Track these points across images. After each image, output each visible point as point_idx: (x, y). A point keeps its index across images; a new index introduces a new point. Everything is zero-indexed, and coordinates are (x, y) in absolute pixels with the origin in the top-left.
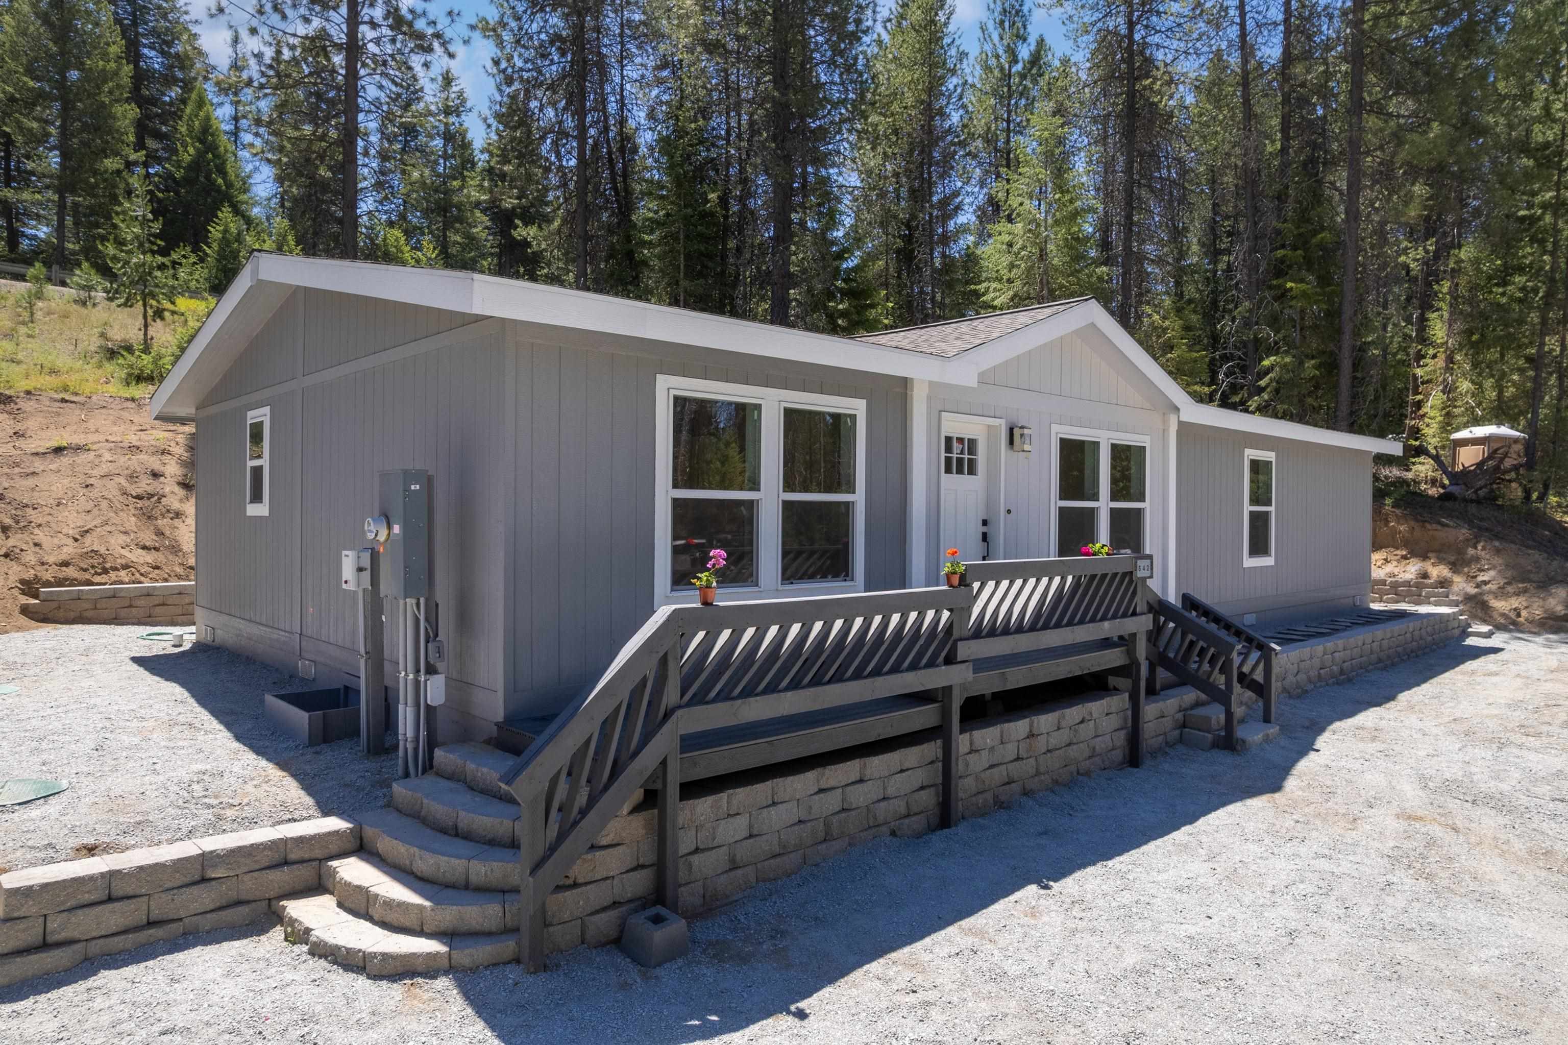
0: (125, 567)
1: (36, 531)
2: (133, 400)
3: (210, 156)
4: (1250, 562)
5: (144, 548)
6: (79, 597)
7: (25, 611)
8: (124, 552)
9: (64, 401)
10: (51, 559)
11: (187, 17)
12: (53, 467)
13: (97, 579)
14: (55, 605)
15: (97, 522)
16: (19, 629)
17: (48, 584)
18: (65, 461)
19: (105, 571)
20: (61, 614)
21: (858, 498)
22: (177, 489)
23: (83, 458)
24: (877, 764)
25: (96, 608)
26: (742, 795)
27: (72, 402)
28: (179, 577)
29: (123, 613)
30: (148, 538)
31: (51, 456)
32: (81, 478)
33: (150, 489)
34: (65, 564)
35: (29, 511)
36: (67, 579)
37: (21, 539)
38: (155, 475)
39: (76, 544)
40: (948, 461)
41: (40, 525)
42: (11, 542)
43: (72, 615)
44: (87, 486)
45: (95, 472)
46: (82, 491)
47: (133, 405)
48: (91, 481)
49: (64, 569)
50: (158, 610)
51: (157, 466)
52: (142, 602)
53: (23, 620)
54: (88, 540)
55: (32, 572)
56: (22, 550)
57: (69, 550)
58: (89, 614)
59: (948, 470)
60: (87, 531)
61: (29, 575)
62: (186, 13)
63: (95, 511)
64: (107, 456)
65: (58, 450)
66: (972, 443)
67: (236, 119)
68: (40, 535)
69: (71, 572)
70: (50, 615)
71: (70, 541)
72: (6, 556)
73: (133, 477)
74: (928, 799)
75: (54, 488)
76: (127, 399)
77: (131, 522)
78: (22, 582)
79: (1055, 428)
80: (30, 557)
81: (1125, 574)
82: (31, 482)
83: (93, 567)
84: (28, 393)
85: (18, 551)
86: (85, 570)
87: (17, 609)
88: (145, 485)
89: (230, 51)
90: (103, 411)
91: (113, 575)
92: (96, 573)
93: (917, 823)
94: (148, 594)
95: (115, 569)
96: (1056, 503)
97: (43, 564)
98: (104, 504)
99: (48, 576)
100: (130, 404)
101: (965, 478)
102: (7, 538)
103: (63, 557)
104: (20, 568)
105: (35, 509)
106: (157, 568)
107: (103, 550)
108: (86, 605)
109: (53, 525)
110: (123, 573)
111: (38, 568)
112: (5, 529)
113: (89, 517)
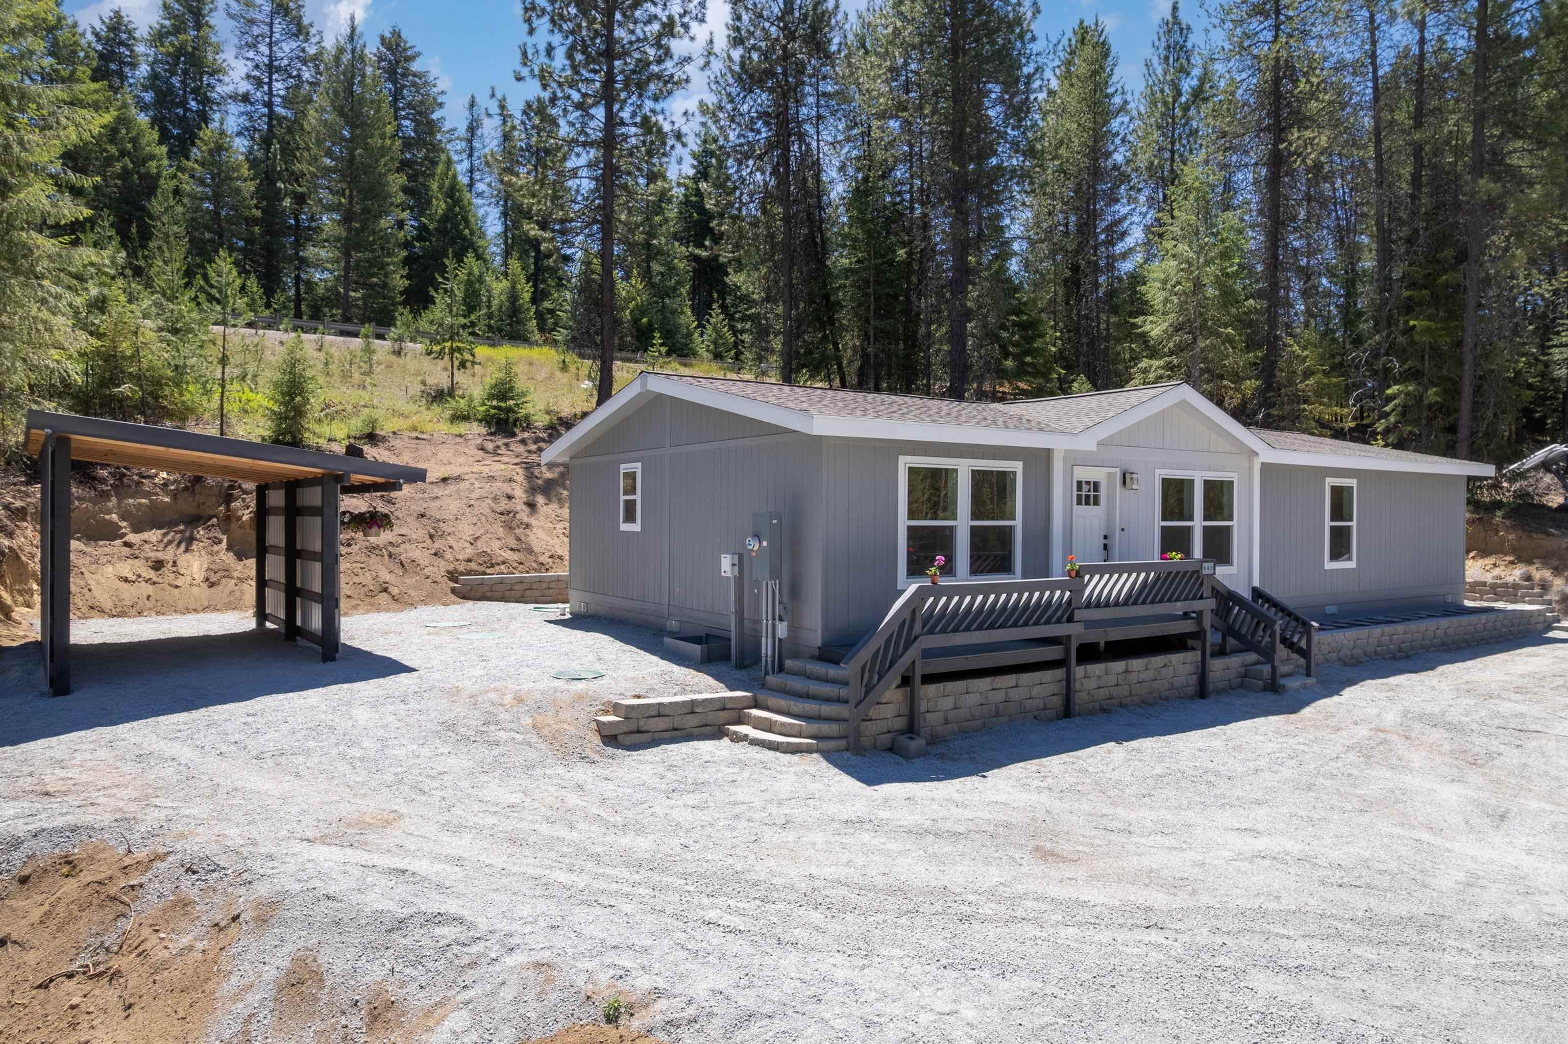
0: (504, 563)
1: (448, 538)
2: (460, 436)
3: (457, 209)
4: (1329, 565)
5: (512, 549)
6: (481, 583)
7: (453, 591)
8: (501, 552)
9: (417, 438)
10: (461, 557)
11: (435, 90)
12: (447, 492)
13: (488, 571)
14: (469, 587)
15: (482, 531)
16: (454, 603)
17: (462, 574)
18: (452, 488)
19: (492, 566)
20: (472, 594)
21: (1018, 523)
22: (524, 507)
23: (463, 485)
24: (1026, 678)
25: (492, 591)
26: (951, 686)
27: (423, 440)
28: (535, 570)
29: (507, 594)
30: (513, 543)
31: (441, 484)
32: (465, 500)
33: (507, 507)
34: (469, 560)
35: (441, 524)
36: (473, 571)
37: (442, 543)
38: (510, 497)
39: (472, 547)
40: (1079, 497)
41: (449, 534)
42: (436, 546)
43: (479, 595)
44: (470, 506)
45: (473, 496)
46: (468, 510)
47: (461, 440)
48: (472, 502)
49: (469, 563)
50: (528, 593)
51: (509, 491)
52: (517, 587)
53: (454, 598)
54: (479, 544)
55: (452, 565)
56: (444, 551)
57: (469, 552)
58: (488, 594)
59: (1079, 503)
60: (477, 538)
61: (451, 567)
62: (435, 86)
63: (479, 524)
64: (477, 485)
65: (444, 480)
66: (1096, 486)
67: (471, 171)
68: (451, 541)
69: (473, 566)
70: (468, 595)
71: (468, 545)
72: (435, 554)
73: (496, 499)
74: (1057, 701)
75: (451, 508)
76: (457, 436)
77: (501, 532)
78: (448, 572)
79: (1158, 471)
80: (448, 555)
81: (1194, 572)
82: (437, 503)
83: (485, 562)
84: (394, 433)
85: (442, 551)
86: (481, 565)
87: (449, 591)
88: (504, 505)
89: (467, 114)
90: (444, 445)
91: (497, 567)
92: (488, 567)
93: (1050, 713)
94: (521, 581)
95: (498, 564)
96: (1159, 523)
97: (457, 560)
98: (483, 518)
99: (461, 568)
100: (458, 439)
101: (1092, 508)
102: (434, 542)
103: (467, 556)
104: (445, 563)
105: (444, 522)
106: (521, 563)
107: (489, 551)
108: (486, 589)
109: (457, 533)
110: (502, 567)
111: (455, 563)
112: (431, 537)
113: (475, 528)
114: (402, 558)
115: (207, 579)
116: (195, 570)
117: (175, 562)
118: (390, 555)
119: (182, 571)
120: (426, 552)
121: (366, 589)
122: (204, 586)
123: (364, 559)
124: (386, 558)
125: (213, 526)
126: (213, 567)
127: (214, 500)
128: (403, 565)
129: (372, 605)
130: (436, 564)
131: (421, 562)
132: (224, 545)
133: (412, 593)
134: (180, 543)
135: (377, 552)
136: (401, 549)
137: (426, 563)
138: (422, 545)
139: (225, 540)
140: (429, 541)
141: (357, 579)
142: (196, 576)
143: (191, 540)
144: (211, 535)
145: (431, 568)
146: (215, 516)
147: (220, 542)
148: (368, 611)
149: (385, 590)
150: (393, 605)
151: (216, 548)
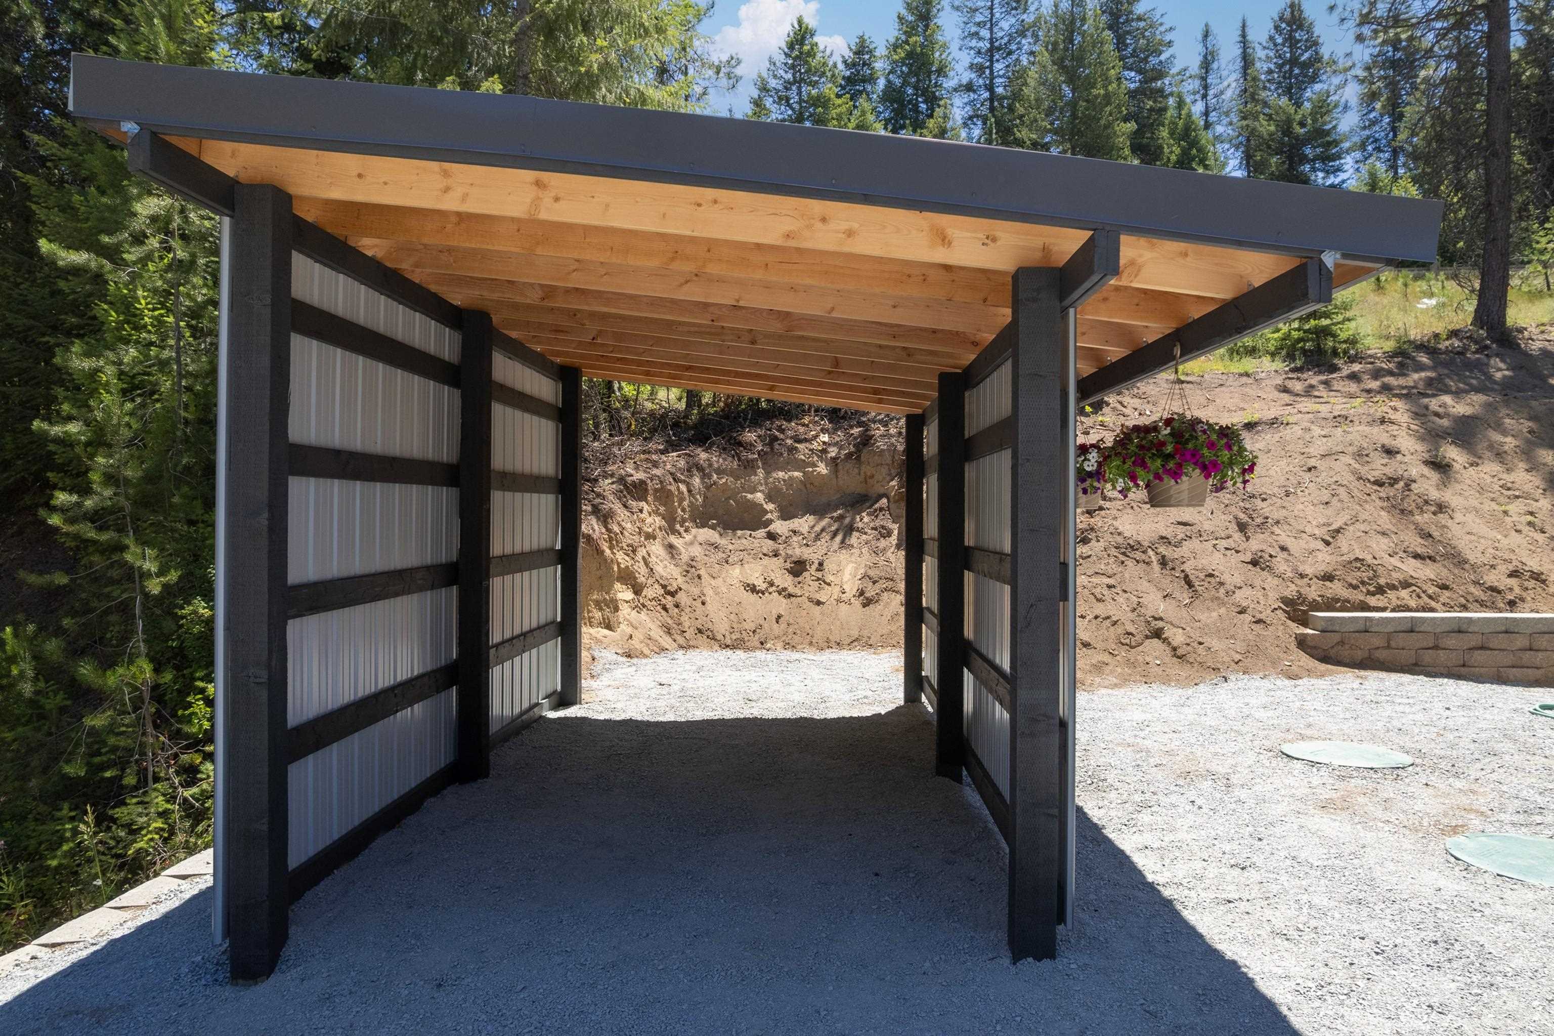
0: (1406, 585)
1: (1276, 530)
5: (1417, 556)
6: (1366, 628)
7: (1302, 643)
8: (1395, 561)
10: (1309, 570)
13: (1373, 601)
14: (1336, 637)
15: (1345, 518)
16: (1310, 673)
17: (1317, 606)
18: (1268, 439)
19: (1380, 590)
20: (1345, 653)
22: (1426, 471)
23: (1286, 434)
25: (1389, 647)
28: (1483, 605)
29: (1428, 657)
30: (1417, 544)
31: (1247, 433)
32: (1298, 460)
33: (1389, 471)
34: (1328, 577)
35: (1258, 502)
36: (1338, 600)
37: (1265, 541)
38: (1390, 452)
39: (1328, 548)
41: (1278, 522)
42: (1254, 545)
43: (1359, 655)
44: (1310, 469)
45: (1312, 450)
46: (1307, 476)
48: (1312, 462)
49: (1328, 583)
50: (1479, 656)
51: (1386, 440)
52: (1451, 642)
53: (1306, 660)
54: (1343, 542)
55: (1293, 587)
56: (1271, 556)
57: (1324, 560)
58: (1381, 655)
60: (1338, 531)
61: (1291, 591)
62: (1160, 25)
63: (1334, 501)
64: (1317, 431)
68: (1283, 536)
69: (1337, 589)
70: (1332, 653)
71: (1320, 545)
72: (1254, 563)
73: (1360, 455)
75: (1272, 472)
77: (1385, 520)
78: (1286, 601)
80: (1282, 566)
83: (1363, 583)
85: (1267, 557)
86: (1355, 587)
87: (1294, 644)
88: (1379, 467)
89: (1200, 48)
90: (1223, 389)
91: (1391, 594)
92: (1369, 593)
94: (1460, 629)
95: (1393, 587)
97: (1302, 576)
98: (1342, 491)
99: (1313, 593)
102: (1248, 539)
103: (1322, 568)
104: (1276, 581)
105: (1264, 500)
106: (1444, 587)
107: (1369, 559)
108: (1377, 642)
109: (1292, 521)
110: (1404, 593)
111: (1299, 582)
112: (1242, 527)
113: (1329, 511)
114: (1187, 567)
115: (862, 593)
116: (847, 576)
117: (821, 564)
118: (1163, 562)
119: (829, 578)
120: (1235, 559)
121: (1120, 630)
122: (857, 603)
123: (1113, 568)
124: (1156, 567)
125: (881, 509)
126: (871, 573)
127: (884, 470)
128: (1190, 584)
129: (1132, 664)
130: (1258, 583)
131: (1226, 578)
132: (894, 540)
133: (1215, 644)
134: (835, 534)
135: (1138, 555)
136: (1186, 549)
137: (1238, 580)
138: (1223, 544)
139: (896, 532)
140: (1237, 536)
141: (1100, 609)
142: (847, 587)
143: (850, 529)
144: (878, 523)
145: (1247, 591)
146: (885, 495)
147: (889, 534)
148: (1124, 681)
149: (1157, 634)
150: (1175, 668)
151: (883, 543)
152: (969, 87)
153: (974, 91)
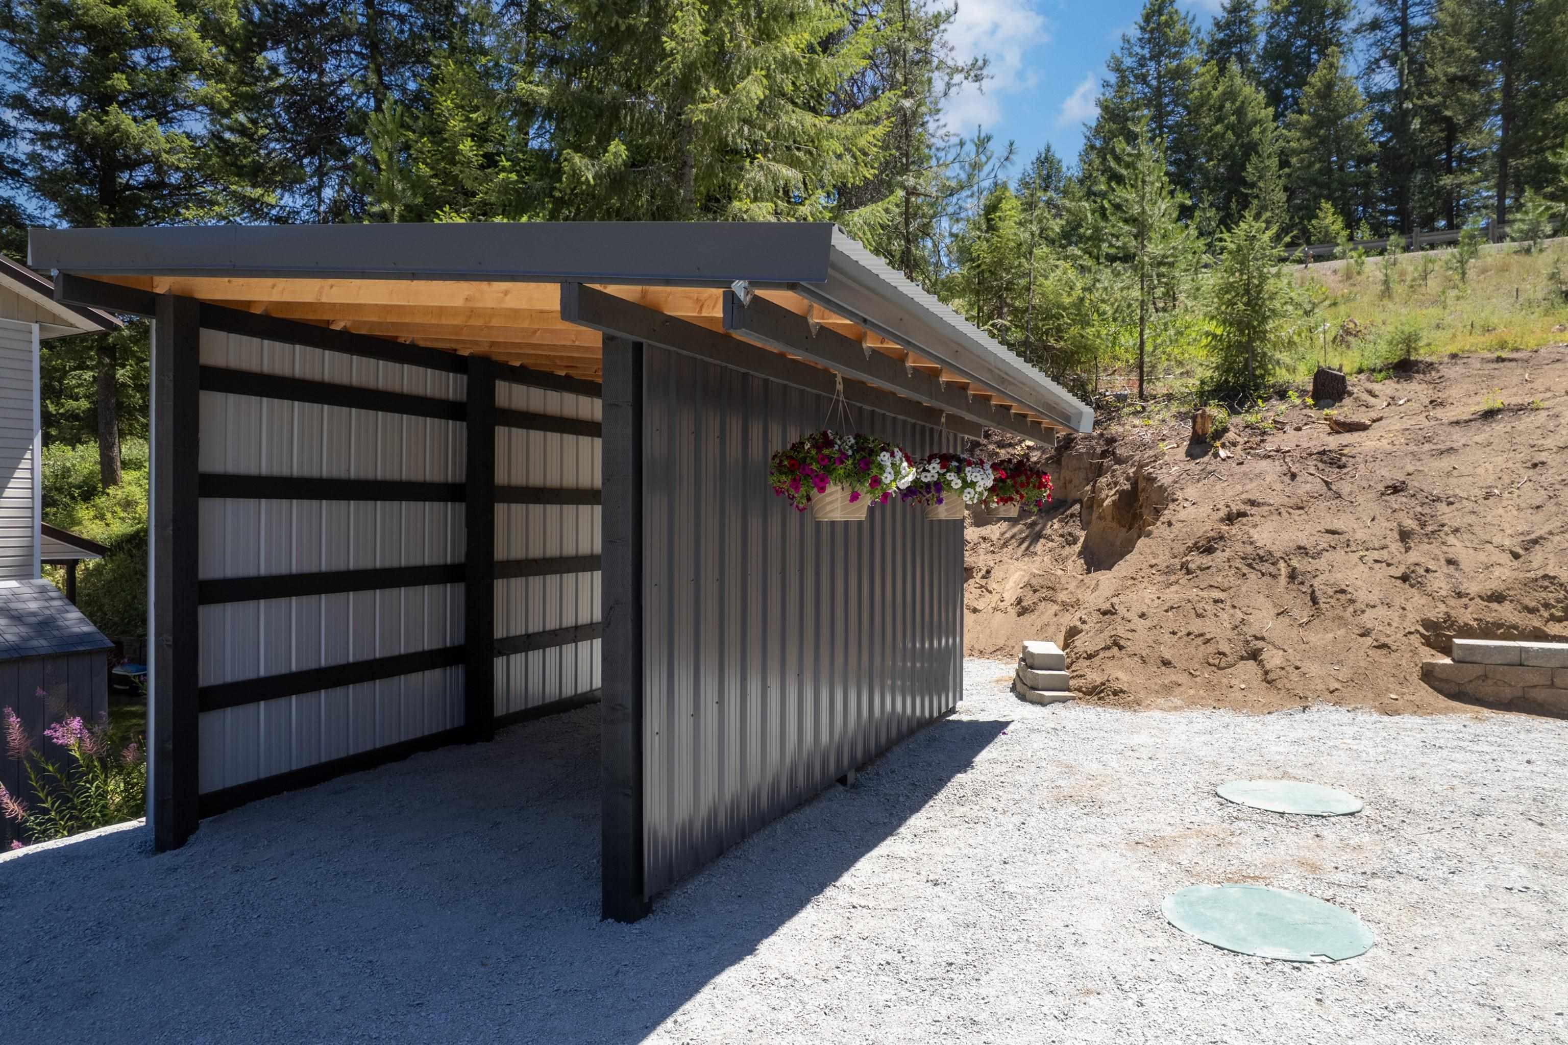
1: (1451, 540)
6: (1521, 661)
7: (1429, 675)
9: (1500, 360)
10: (1473, 588)
12: (1478, 439)
13: (1554, 629)
14: (1478, 670)
15: (1554, 525)
16: (1418, 709)
17: (1466, 631)
18: (1499, 428)
20: (1487, 689)
23: (1527, 421)
25: (1552, 685)
27: (1511, 360)
31: (1478, 424)
32: (1525, 453)
34: (1497, 598)
35: (1442, 507)
36: (1500, 626)
37: (1428, 553)
39: (1516, 563)
41: (1457, 530)
42: (1413, 557)
43: (1507, 693)
44: (1535, 466)
45: (1549, 443)
46: (1526, 474)
48: (1543, 457)
49: (1494, 606)
53: (1425, 693)
54: (1537, 556)
55: (1442, 608)
56: (1427, 571)
57: (1503, 575)
58: (1541, 695)
60: (1535, 542)
61: (1437, 613)
63: (1550, 507)
64: (1566, 417)
65: (1489, 415)
68: (1457, 547)
69: (1506, 613)
70: (1469, 688)
71: (1506, 558)
72: (1404, 578)
75: (1480, 471)
78: (1427, 624)
80: (1439, 583)
82: (1446, 463)
83: (1547, 606)
84: (1454, 356)
85: (1421, 571)
86: (1532, 611)
87: (1416, 673)
90: (1558, 365)
92: (1553, 618)
97: (1459, 595)
99: (1466, 617)
102: (1408, 550)
103: (1493, 586)
104: (1424, 600)
105: (1450, 504)
108: (1532, 678)
109: (1477, 529)
111: (1452, 602)
112: (1405, 536)
113: (1539, 517)
114: (1316, 583)
115: (1019, 601)
116: (1010, 584)
117: (988, 572)
118: (1292, 576)
119: (992, 585)
120: (1381, 572)
121: (1211, 648)
122: (1012, 611)
123: (1233, 581)
124: (1283, 580)
125: (1072, 515)
126: (1034, 582)
127: (1082, 475)
128: (1314, 601)
129: (1210, 686)
130: (1398, 601)
131: (1362, 596)
132: (1078, 547)
133: (1313, 668)
134: (1023, 541)
135: (1266, 567)
136: (1321, 563)
137: (1374, 598)
138: (1376, 555)
139: (1082, 539)
140: (1395, 546)
141: (1196, 626)
142: (1006, 596)
143: (1036, 537)
144: (1067, 529)
145: (1381, 611)
146: (1080, 501)
147: (1075, 542)
148: (1192, 703)
149: (1254, 655)
150: (1265, 696)
151: (1067, 550)
152: (1375, 25)
153: (1380, 28)
